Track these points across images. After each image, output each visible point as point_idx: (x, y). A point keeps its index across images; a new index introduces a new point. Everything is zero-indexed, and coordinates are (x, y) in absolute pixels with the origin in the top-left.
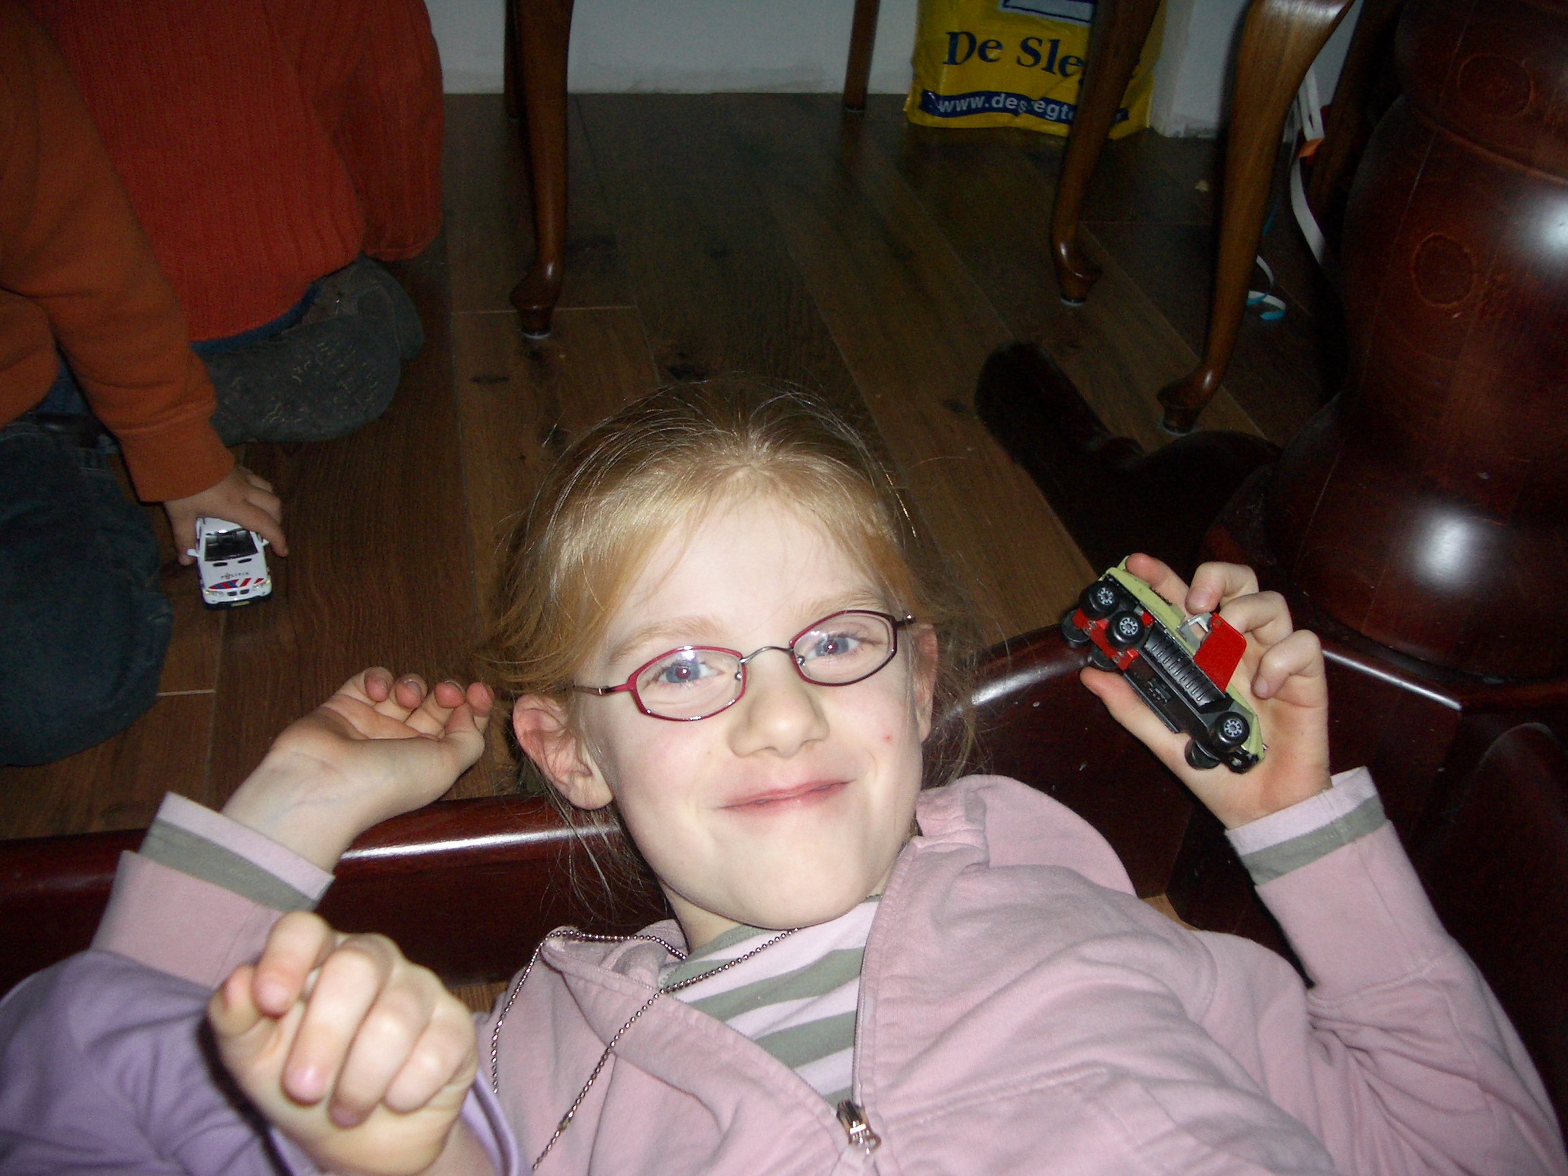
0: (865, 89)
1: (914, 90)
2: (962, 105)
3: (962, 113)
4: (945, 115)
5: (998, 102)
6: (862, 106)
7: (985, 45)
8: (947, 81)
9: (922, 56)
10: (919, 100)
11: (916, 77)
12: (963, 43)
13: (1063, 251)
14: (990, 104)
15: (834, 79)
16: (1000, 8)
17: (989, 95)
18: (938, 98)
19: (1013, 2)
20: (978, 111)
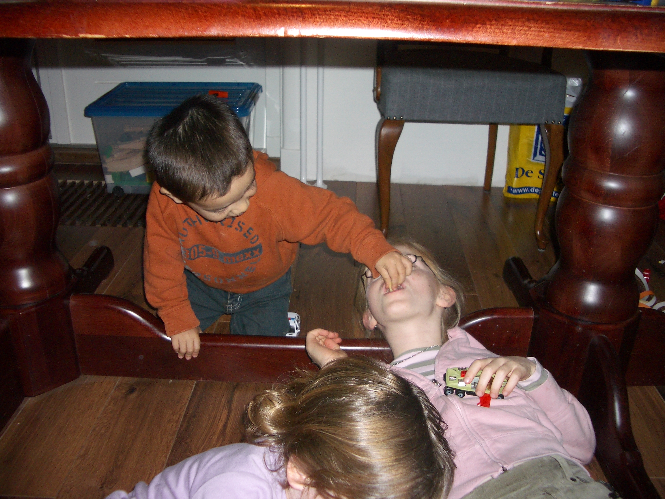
0: (490, 185)
1: (505, 186)
2: (521, 191)
3: (521, 193)
4: (515, 194)
5: (532, 190)
6: (490, 191)
7: (527, 172)
8: (515, 183)
9: (508, 175)
10: (507, 189)
11: (506, 182)
12: (520, 172)
13: (538, 232)
14: (530, 191)
15: (480, 182)
16: (532, 160)
17: (529, 188)
18: (513, 188)
19: (536, 158)
20: (526, 193)
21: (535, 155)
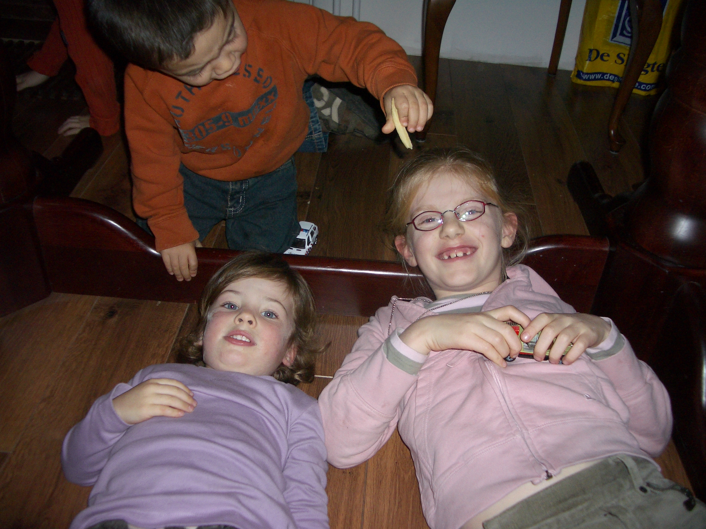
0: (557, 67)
1: (575, 70)
2: (593, 77)
3: (592, 80)
4: (585, 80)
5: (606, 77)
6: (555, 74)
7: (603, 55)
8: (587, 67)
9: (579, 57)
10: (576, 73)
11: (576, 64)
12: (594, 54)
13: (612, 132)
14: (604, 77)
15: (545, 63)
16: (610, 41)
17: (603, 74)
18: (583, 73)
19: (614, 39)
20: (598, 79)
21: (614, 35)
